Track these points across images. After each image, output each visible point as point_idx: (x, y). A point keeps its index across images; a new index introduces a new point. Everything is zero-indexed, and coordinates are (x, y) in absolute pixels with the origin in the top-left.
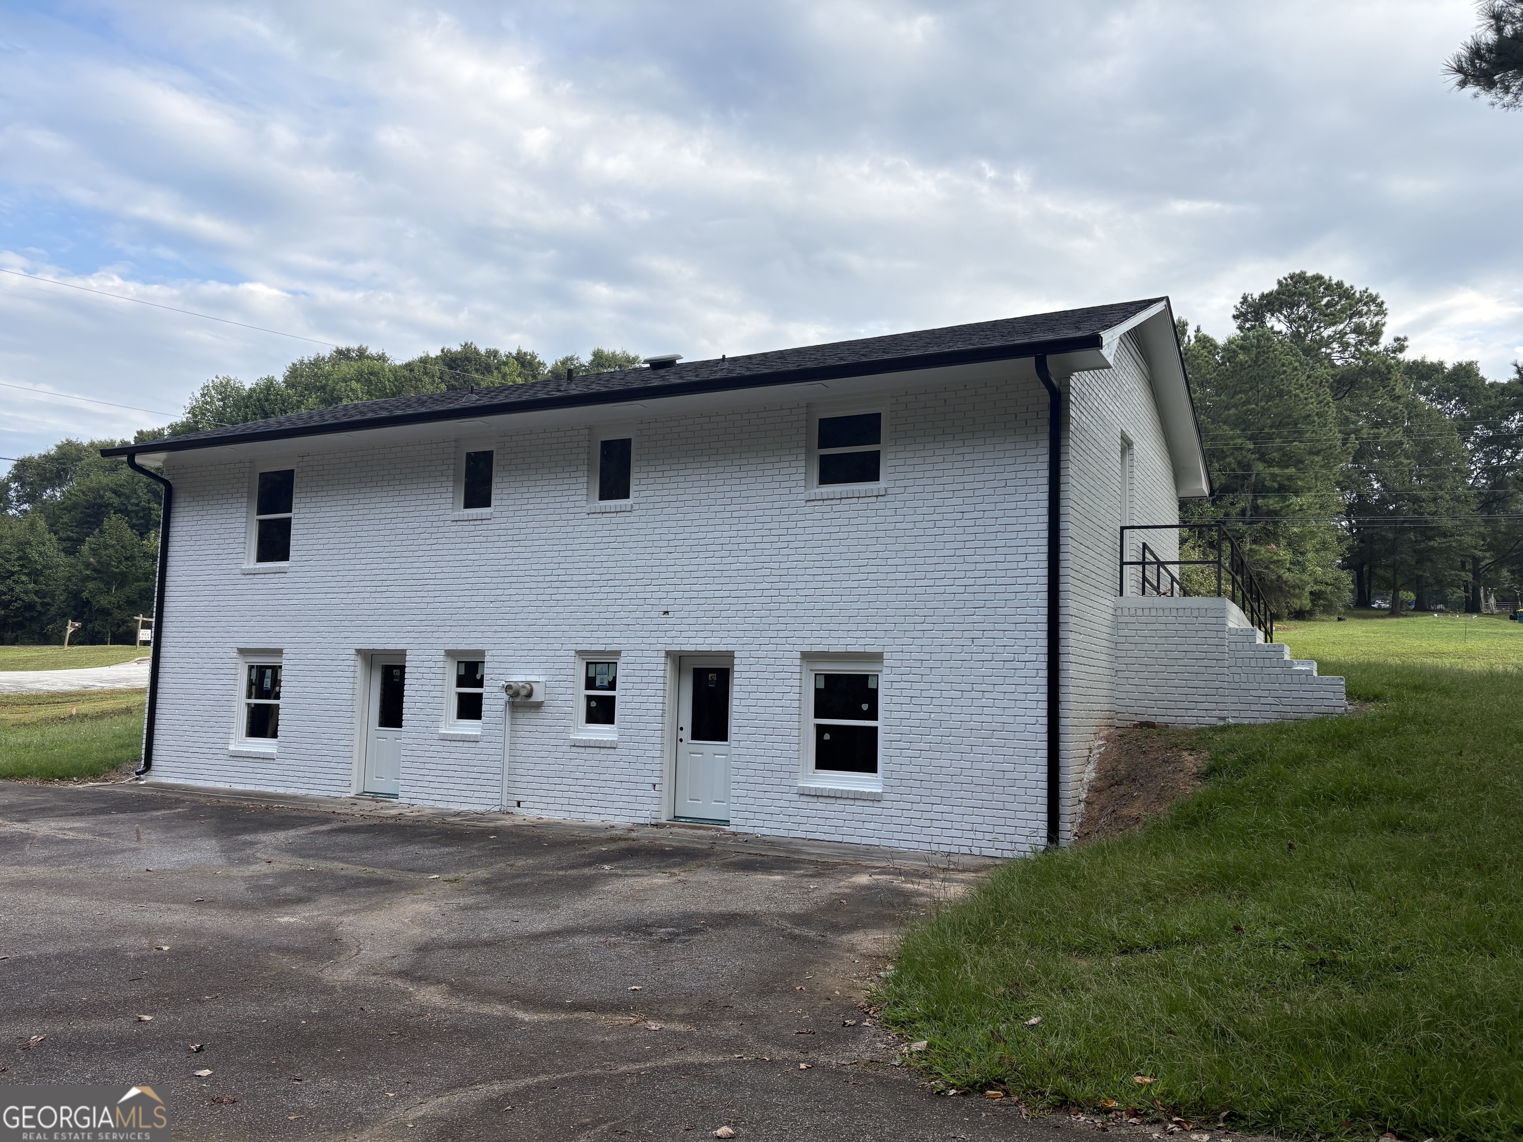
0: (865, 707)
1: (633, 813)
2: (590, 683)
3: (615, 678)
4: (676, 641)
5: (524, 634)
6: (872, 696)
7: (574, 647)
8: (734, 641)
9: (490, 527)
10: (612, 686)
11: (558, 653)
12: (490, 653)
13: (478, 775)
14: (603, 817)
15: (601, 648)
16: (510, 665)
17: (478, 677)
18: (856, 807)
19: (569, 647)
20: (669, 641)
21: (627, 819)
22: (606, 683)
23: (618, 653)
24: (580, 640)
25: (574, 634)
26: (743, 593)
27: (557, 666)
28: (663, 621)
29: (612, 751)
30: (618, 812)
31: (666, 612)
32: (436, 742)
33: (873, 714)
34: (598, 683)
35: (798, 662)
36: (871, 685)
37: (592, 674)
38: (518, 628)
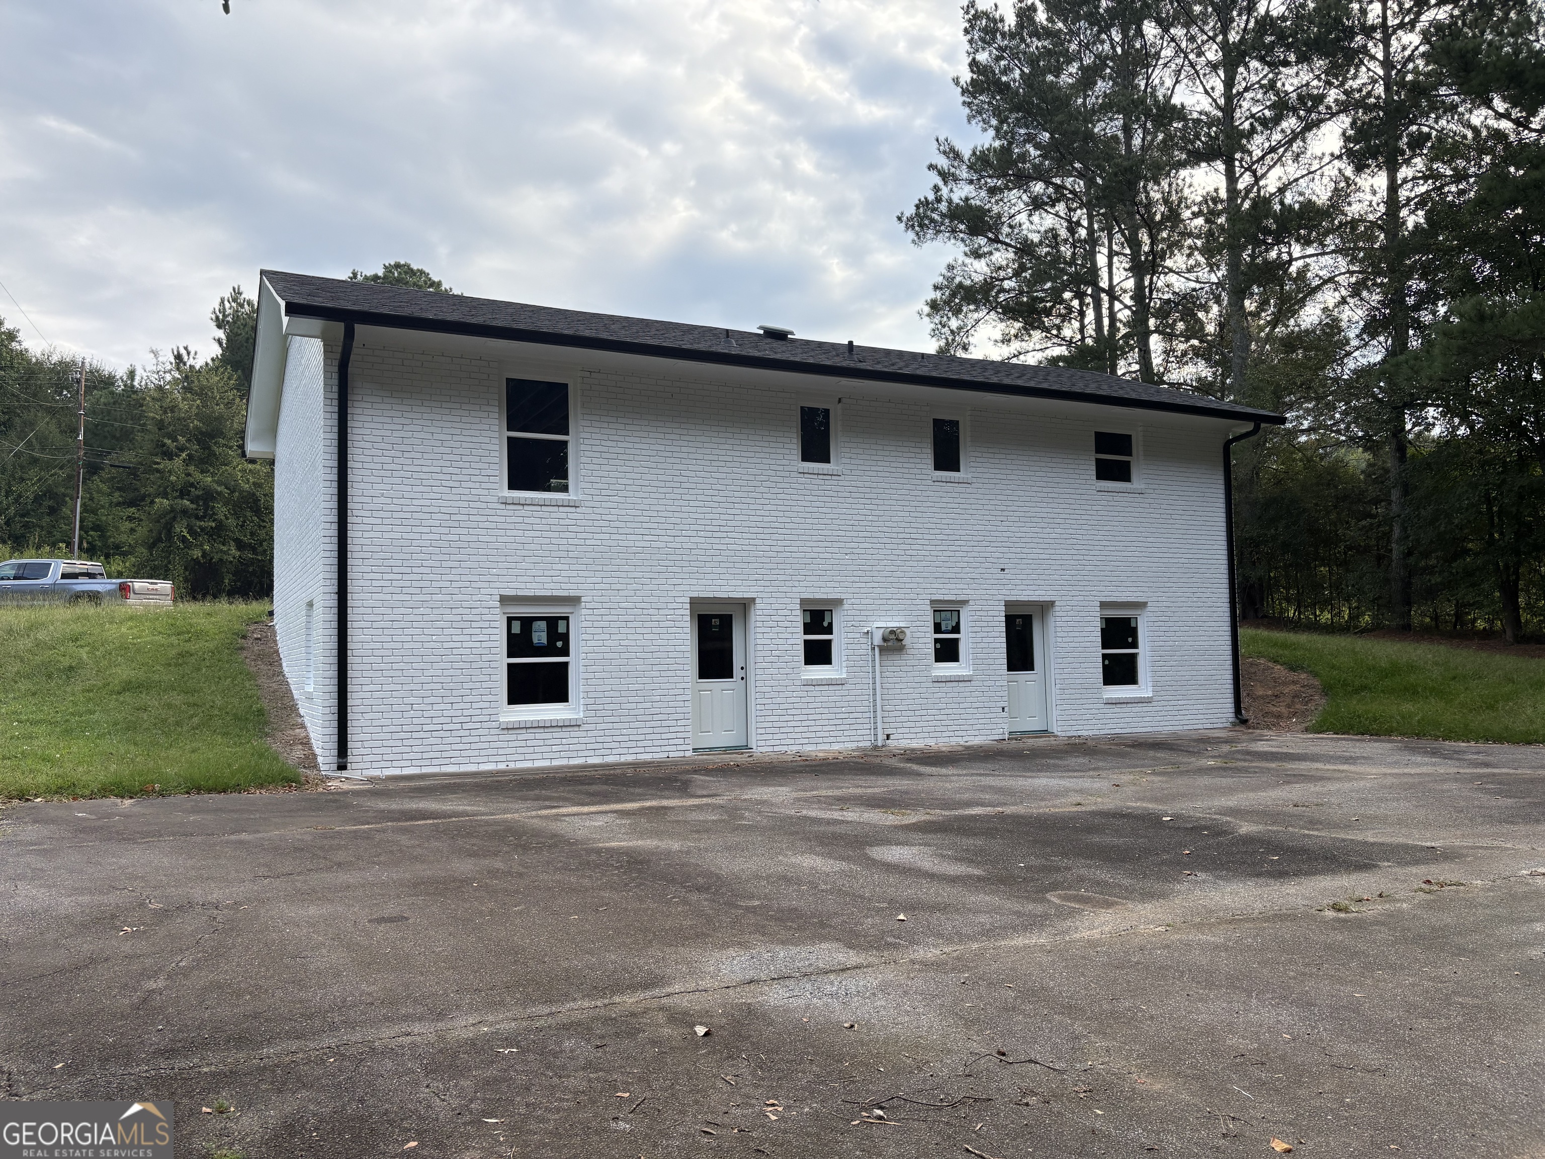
0: (1130, 640)
1: (989, 732)
2: (938, 628)
3: (958, 623)
4: (1013, 592)
5: (881, 585)
6: (1134, 632)
7: (929, 597)
8: (1055, 593)
9: (841, 483)
10: (956, 629)
11: (914, 602)
12: (849, 602)
13: (846, 716)
14: (965, 739)
15: (953, 598)
16: (871, 613)
17: (825, 624)
18: (1137, 708)
19: (925, 596)
20: (1008, 592)
21: (985, 738)
22: (950, 628)
23: (965, 602)
24: (934, 591)
25: (928, 586)
26: (1059, 557)
27: (914, 613)
28: (1002, 576)
29: (968, 684)
30: (977, 733)
31: (1003, 570)
32: (798, 688)
33: (1135, 645)
34: (943, 628)
35: (1098, 609)
36: (1133, 625)
37: (938, 621)
38: (875, 579)
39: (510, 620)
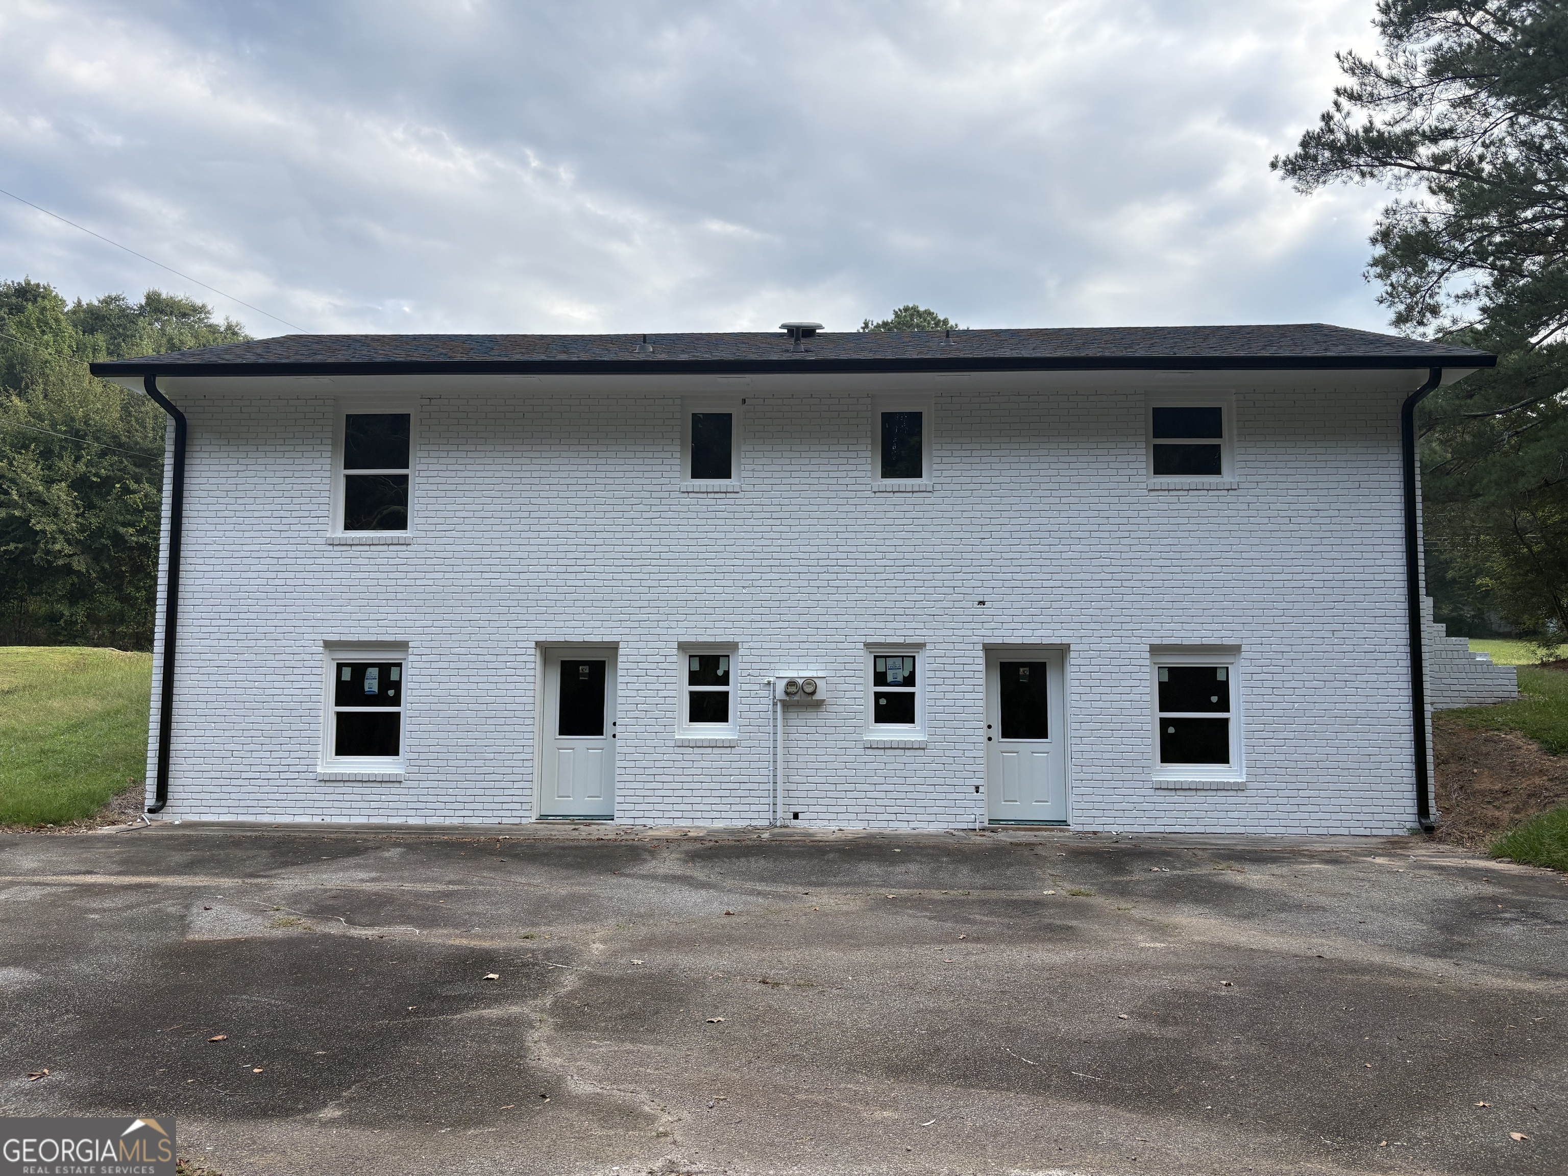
0: (1214, 699)
1: (952, 818)
2: (880, 678)
3: (912, 674)
4: (996, 633)
5: (792, 625)
6: (1223, 689)
7: (863, 639)
8: (1070, 633)
9: (738, 502)
10: (910, 680)
11: (840, 646)
12: (746, 645)
13: (737, 786)
14: (912, 825)
15: (901, 640)
16: (776, 659)
17: (720, 673)
18: (1218, 798)
19: (856, 638)
20: (989, 633)
21: (945, 825)
22: (900, 679)
23: (921, 646)
24: (871, 632)
25: (862, 625)
26: (1078, 584)
27: (839, 659)
28: (980, 611)
29: (921, 752)
30: (933, 818)
31: (982, 603)
32: (671, 750)
33: (1224, 706)
34: (890, 679)
35: (1147, 655)
36: (1221, 677)
37: (881, 669)
38: (783, 618)
39: (340, 666)
